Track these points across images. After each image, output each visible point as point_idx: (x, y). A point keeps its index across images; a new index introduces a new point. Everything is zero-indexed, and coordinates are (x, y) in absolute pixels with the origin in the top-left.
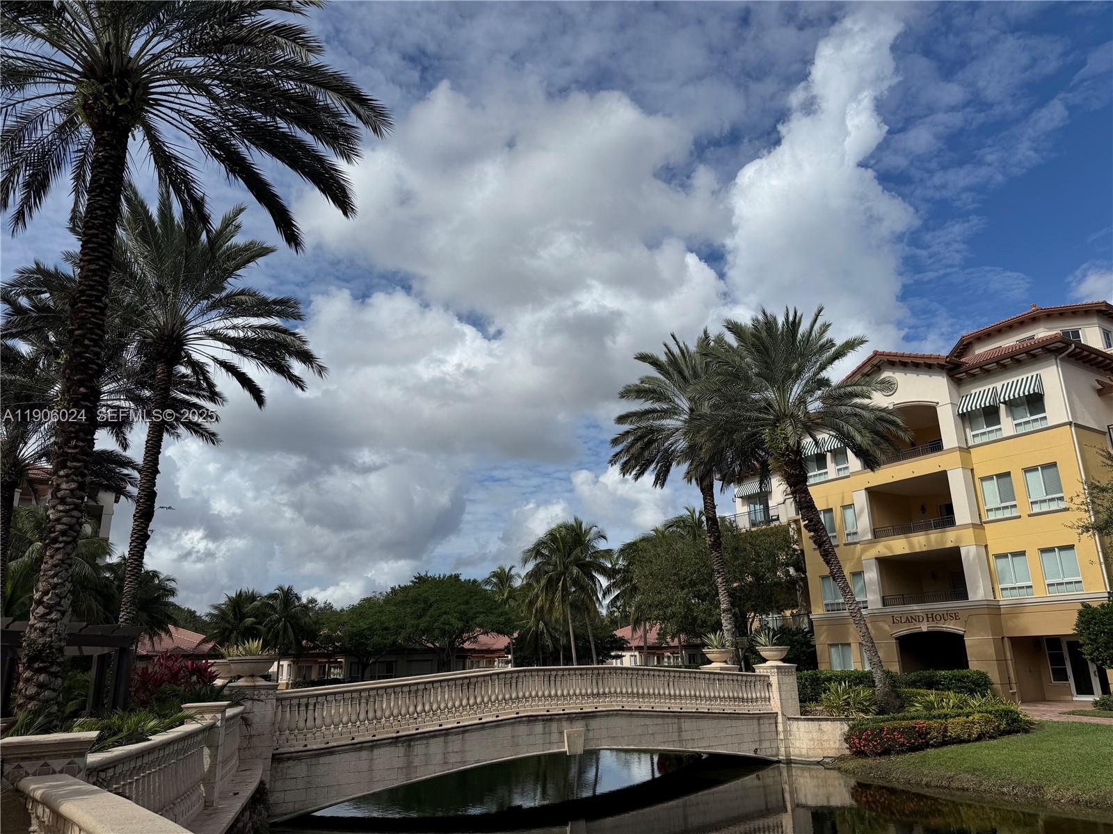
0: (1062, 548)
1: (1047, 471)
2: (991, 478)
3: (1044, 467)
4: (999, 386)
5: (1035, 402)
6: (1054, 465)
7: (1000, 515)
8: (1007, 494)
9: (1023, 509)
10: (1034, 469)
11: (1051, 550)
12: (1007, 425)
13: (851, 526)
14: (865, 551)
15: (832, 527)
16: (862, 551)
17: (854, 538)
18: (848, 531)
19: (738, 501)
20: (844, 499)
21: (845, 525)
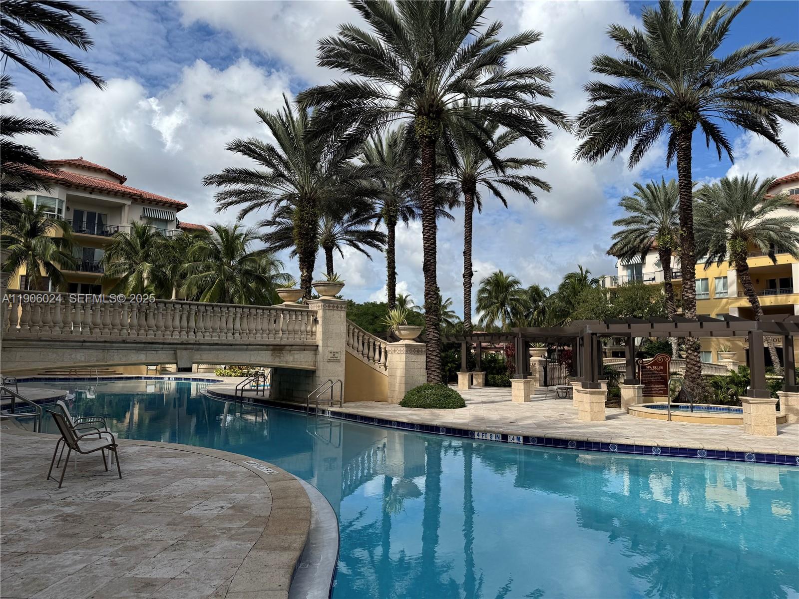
13: (720, 288)
14: (732, 303)
15: (707, 289)
16: (727, 303)
17: (722, 295)
18: (717, 292)
19: (620, 268)
20: (721, 273)
21: (716, 288)
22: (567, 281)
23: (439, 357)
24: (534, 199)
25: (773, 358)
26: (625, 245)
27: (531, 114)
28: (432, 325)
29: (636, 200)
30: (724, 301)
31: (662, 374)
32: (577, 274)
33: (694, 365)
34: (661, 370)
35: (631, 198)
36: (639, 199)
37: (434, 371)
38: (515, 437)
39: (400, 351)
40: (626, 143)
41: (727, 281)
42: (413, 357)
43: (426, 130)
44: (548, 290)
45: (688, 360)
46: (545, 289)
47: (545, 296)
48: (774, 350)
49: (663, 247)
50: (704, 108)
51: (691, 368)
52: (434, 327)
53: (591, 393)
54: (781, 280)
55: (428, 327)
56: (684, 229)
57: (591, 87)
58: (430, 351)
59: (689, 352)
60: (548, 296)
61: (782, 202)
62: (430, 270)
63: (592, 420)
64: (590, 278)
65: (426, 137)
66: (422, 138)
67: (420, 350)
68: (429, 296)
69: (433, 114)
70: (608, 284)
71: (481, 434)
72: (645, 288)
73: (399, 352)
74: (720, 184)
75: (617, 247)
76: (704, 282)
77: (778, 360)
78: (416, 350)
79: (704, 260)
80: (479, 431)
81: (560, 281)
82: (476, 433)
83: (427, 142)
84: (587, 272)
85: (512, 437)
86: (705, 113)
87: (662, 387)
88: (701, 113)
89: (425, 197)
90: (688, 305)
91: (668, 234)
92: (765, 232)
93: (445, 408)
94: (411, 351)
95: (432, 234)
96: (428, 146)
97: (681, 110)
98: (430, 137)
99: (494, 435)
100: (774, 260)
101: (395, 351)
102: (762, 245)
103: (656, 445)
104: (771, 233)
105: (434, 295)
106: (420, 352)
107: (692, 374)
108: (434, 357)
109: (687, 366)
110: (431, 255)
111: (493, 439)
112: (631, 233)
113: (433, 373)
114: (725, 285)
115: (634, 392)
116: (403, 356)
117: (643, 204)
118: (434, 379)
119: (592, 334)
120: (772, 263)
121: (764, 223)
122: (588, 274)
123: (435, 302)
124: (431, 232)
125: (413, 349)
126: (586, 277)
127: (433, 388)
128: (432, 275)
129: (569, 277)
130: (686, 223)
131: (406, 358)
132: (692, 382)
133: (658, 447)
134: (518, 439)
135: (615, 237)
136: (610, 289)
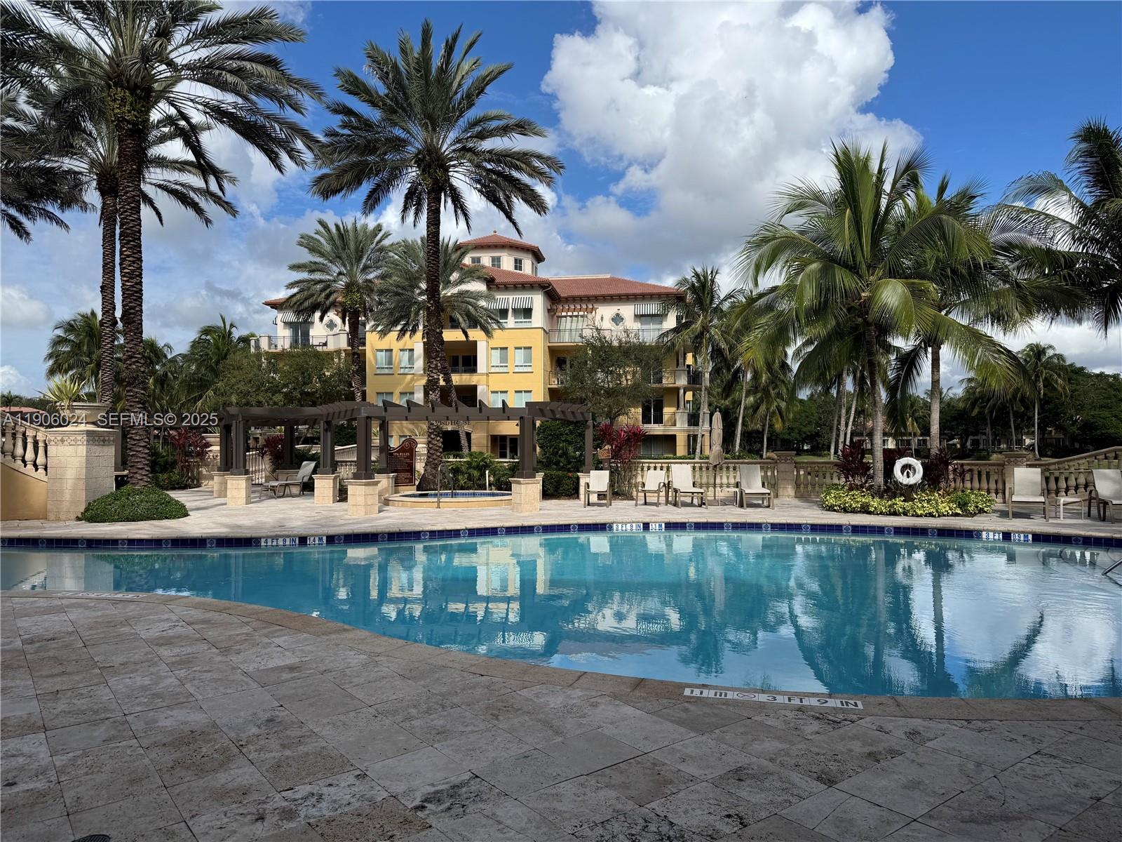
0: (525, 392)
1: (503, 351)
2: (497, 349)
3: (525, 348)
4: (511, 298)
5: (527, 312)
6: (530, 348)
7: (497, 370)
8: (504, 359)
9: (511, 369)
10: (520, 348)
11: (521, 392)
12: (511, 321)
13: (405, 363)
14: (418, 380)
15: (390, 362)
16: (412, 380)
17: (407, 371)
18: (402, 366)
19: (280, 325)
20: (405, 345)
21: (400, 361)
22: (203, 337)
23: (148, 449)
24: (208, 221)
25: (462, 442)
26: (306, 299)
27: (281, 130)
28: (139, 402)
29: (319, 241)
30: (409, 377)
31: (408, 461)
32: (218, 328)
33: (436, 450)
34: (407, 458)
35: (312, 238)
36: (322, 240)
37: (142, 469)
38: (317, 539)
39: (76, 440)
40: (360, 183)
41: (413, 355)
42: (97, 450)
43: (129, 112)
44: (169, 347)
45: (431, 446)
46: (165, 345)
47: (165, 356)
48: (464, 434)
49: (351, 308)
50: (456, 169)
51: (433, 454)
52: (141, 406)
53: (366, 485)
54: (464, 357)
55: (131, 406)
56: (432, 302)
57: (333, 107)
58: (135, 440)
59: (432, 436)
60: (169, 357)
61: (478, 273)
62: (134, 322)
63: (366, 514)
64: (236, 334)
65: (128, 122)
66: (121, 121)
67: (107, 438)
68: (134, 360)
69: (142, 91)
70: (264, 345)
71: (270, 541)
72: (318, 355)
73: (73, 443)
74: (419, 242)
75: (294, 299)
76: (388, 353)
77: (467, 444)
78: (102, 438)
79: (399, 327)
80: (267, 538)
81: (193, 335)
82: (263, 540)
83: (130, 129)
84: (232, 326)
85: (312, 539)
86: (455, 175)
87: (407, 475)
88: (451, 174)
89: (126, 211)
90: (433, 386)
91: (358, 291)
92: (464, 305)
93: (167, 518)
94: (94, 440)
95: (138, 268)
96: (130, 136)
97: (433, 166)
98: (135, 124)
99: (288, 540)
100: (467, 336)
101: (62, 441)
102: (461, 319)
103: (464, 528)
104: (470, 307)
105: (141, 359)
106: (107, 443)
107: (435, 460)
108: (141, 449)
109: (428, 452)
110: (135, 300)
111: (288, 543)
112: (315, 284)
113: (140, 472)
114: (411, 359)
115: (389, 481)
116: (82, 450)
117: (327, 247)
118: (141, 479)
119: (368, 418)
120: (464, 338)
121: (461, 294)
122: (234, 330)
123: (142, 369)
124: (135, 265)
125: (97, 438)
126: (230, 333)
127: (141, 492)
128: (138, 329)
129: (207, 331)
130: (434, 296)
131: (87, 452)
132: (434, 468)
133: (466, 529)
134: (320, 539)
135: (291, 285)
136: (267, 353)
